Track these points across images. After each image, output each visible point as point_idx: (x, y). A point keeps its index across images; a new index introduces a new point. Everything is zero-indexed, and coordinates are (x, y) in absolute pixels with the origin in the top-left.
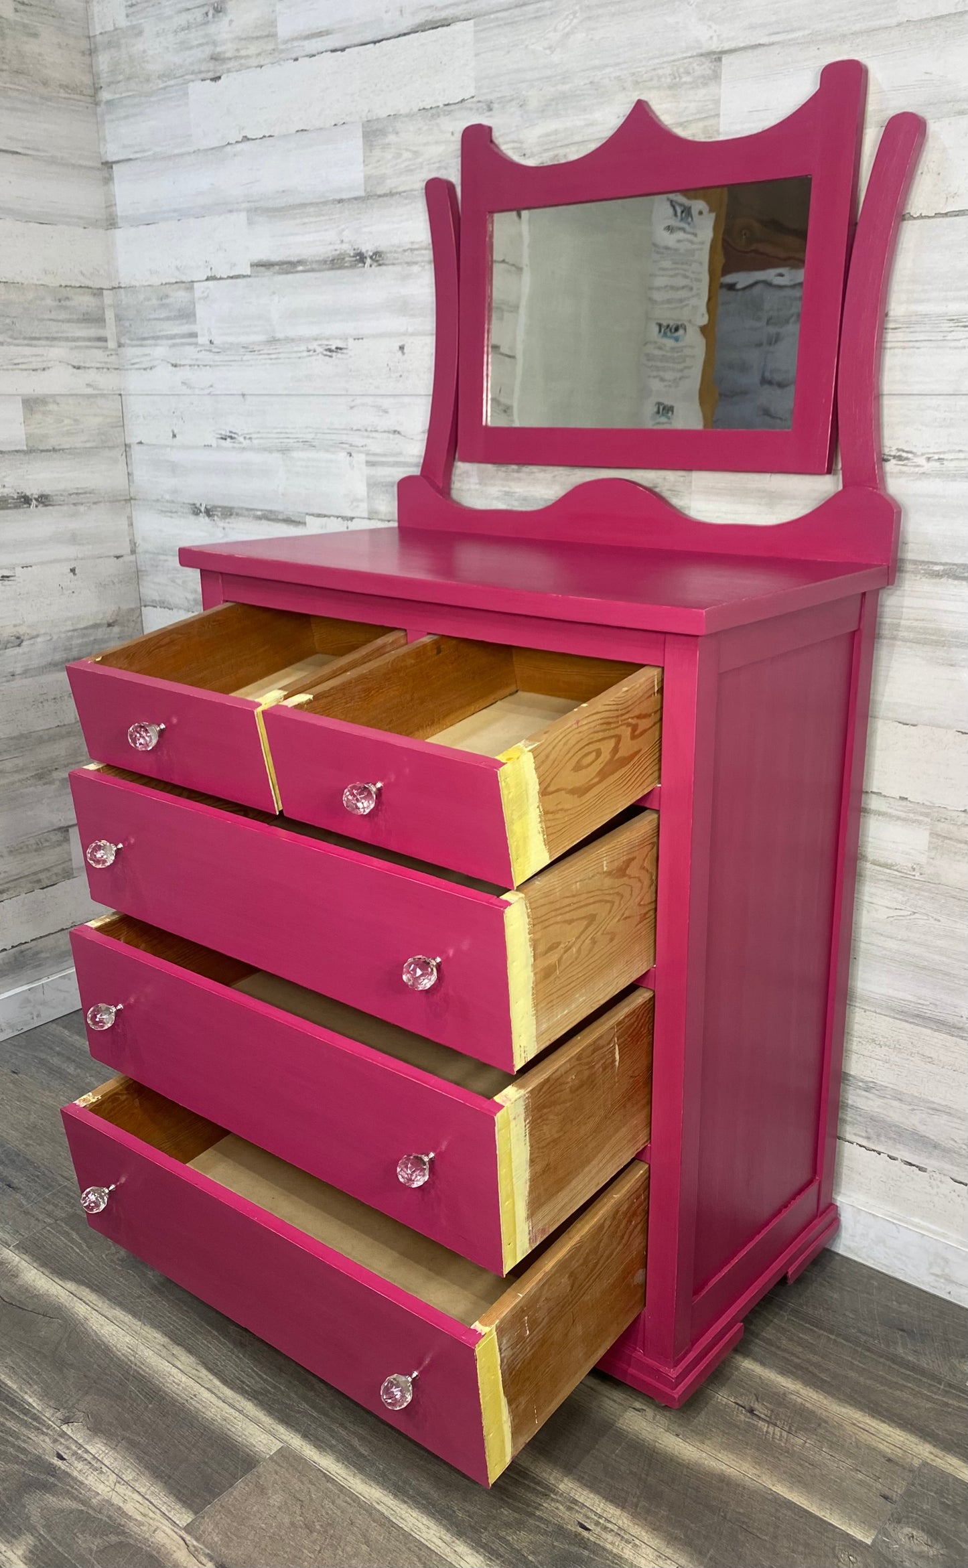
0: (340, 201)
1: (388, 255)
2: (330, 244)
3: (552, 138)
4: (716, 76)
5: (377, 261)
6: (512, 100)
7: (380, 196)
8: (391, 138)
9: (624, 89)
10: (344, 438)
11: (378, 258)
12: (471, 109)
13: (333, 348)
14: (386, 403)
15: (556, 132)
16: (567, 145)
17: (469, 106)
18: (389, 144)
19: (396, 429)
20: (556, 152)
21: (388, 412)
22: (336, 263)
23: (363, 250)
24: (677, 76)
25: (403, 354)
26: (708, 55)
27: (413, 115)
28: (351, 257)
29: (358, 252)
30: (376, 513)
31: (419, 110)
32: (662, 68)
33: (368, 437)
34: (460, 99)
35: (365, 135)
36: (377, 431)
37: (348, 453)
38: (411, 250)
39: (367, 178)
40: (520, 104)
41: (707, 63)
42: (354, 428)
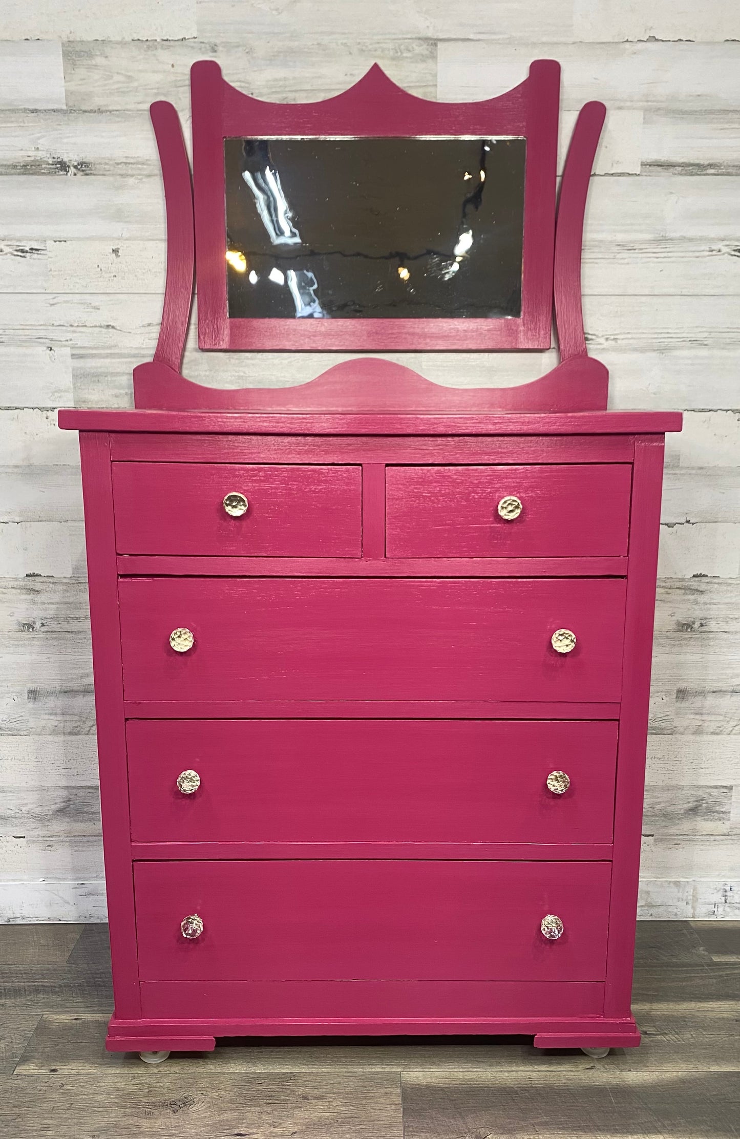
0: (34, 111)
1: (98, 166)
2: (22, 150)
4: (433, 57)
5: (83, 171)
6: (238, 46)
7: (85, 111)
8: (99, 60)
9: (351, 53)
10: (42, 334)
11: (83, 167)
12: (192, 47)
13: (27, 249)
14: (96, 300)
15: (285, 79)
16: (296, 91)
17: (192, 44)
18: (96, 66)
19: (109, 324)
20: (284, 95)
21: (99, 309)
22: (30, 168)
23: (66, 160)
24: (399, 51)
25: (117, 256)
26: (426, 39)
27: (125, 44)
28: (49, 164)
29: (59, 160)
30: (84, 402)
31: (133, 40)
32: (385, 43)
33: (74, 332)
34: (181, 37)
35: (66, 54)
36: (86, 326)
37: (48, 347)
38: (126, 163)
39: (69, 94)
40: (247, 51)
41: (425, 46)
42: (56, 324)
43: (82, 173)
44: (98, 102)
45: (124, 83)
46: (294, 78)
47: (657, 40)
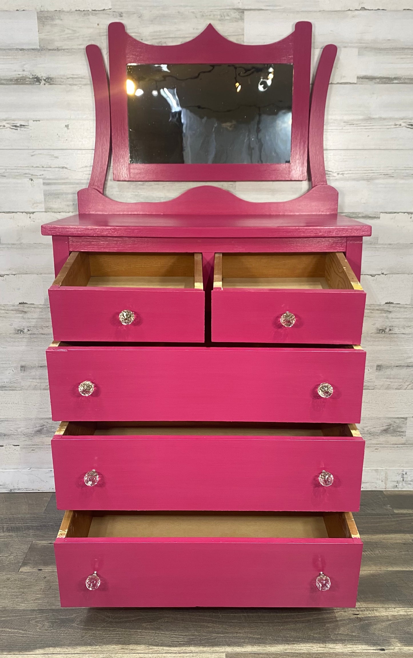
0: (22, 50)
1: (57, 80)
2: (15, 71)
3: (158, 34)
4: (242, 19)
5: (49, 82)
6: (134, 14)
7: (50, 50)
8: (58, 22)
9: (196, 17)
10: (27, 171)
11: (49, 80)
12: (109, 14)
13: (18, 125)
14: (57, 153)
15: (160, 31)
16: (166, 38)
17: (108, 13)
18: (56, 25)
19: (63, 166)
20: (160, 40)
21: (58, 158)
22: (20, 81)
23: (39, 76)
24: (223, 16)
25: (68, 129)
26: (238, 9)
27: (72, 12)
28: (30, 79)
29: (36, 76)
30: (50, 209)
31: (76, 10)
32: (216, 11)
33: (44, 170)
34: (102, 9)
35: (39, 18)
36: (51, 167)
37: (30, 179)
38: (72, 78)
39: (41, 40)
40: (139, 16)
41: (237, 13)
42: (34, 166)
43: (48, 84)
44: (57, 44)
45: (71, 34)
46: (165, 31)
47: (366, 9)
